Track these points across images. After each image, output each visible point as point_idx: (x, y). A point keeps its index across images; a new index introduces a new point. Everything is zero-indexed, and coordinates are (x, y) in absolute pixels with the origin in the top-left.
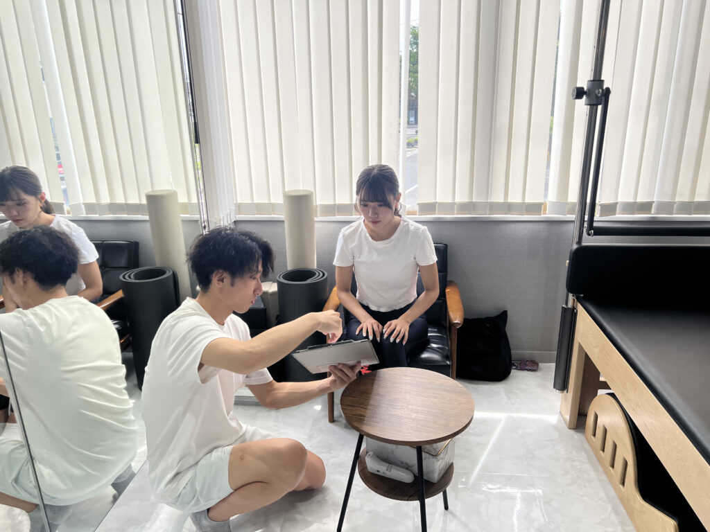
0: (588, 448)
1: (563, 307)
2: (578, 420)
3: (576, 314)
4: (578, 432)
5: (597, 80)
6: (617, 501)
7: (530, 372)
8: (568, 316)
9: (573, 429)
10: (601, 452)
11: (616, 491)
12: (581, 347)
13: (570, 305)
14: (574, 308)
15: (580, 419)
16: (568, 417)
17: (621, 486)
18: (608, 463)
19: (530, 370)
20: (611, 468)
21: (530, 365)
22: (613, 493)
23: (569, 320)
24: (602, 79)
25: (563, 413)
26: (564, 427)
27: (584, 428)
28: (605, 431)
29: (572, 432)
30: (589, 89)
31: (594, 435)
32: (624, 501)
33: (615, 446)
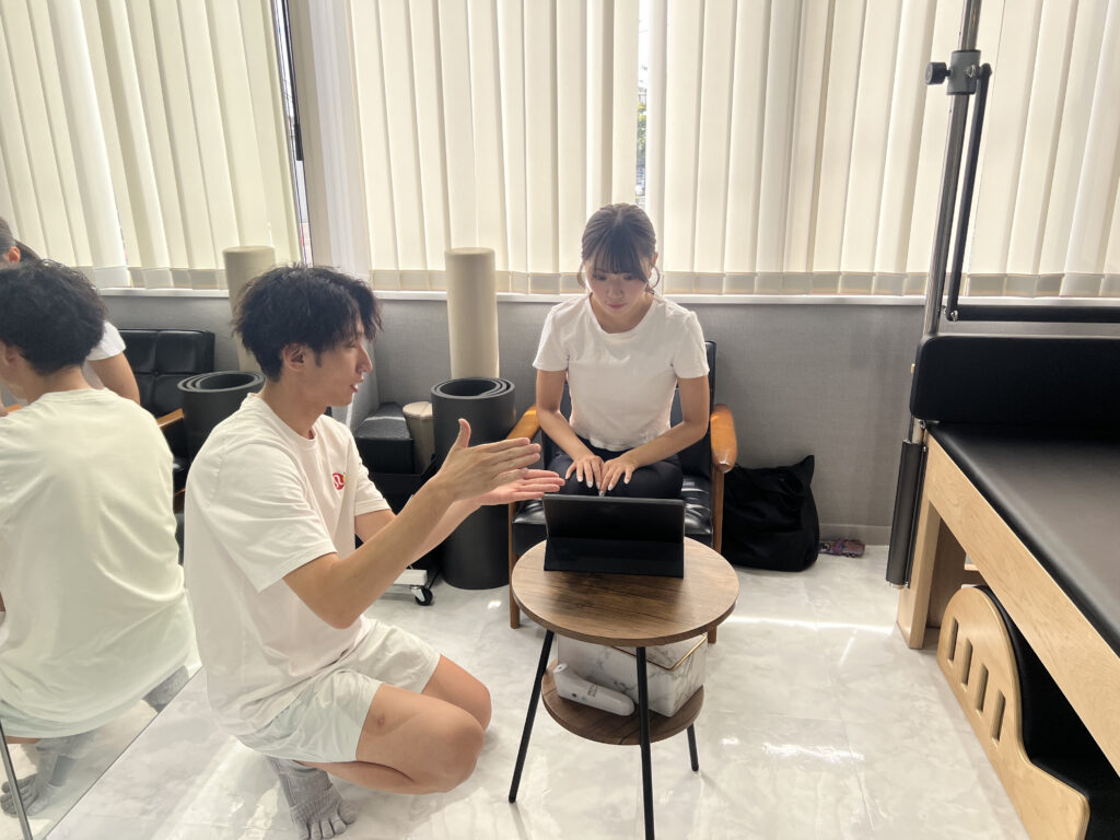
0: (942, 679)
1: (904, 443)
2: (926, 635)
3: (926, 454)
4: (924, 653)
5: (969, 51)
6: (987, 766)
7: (850, 559)
8: (913, 458)
9: (918, 649)
10: (963, 685)
11: (984, 748)
12: (932, 509)
13: (916, 439)
14: (923, 444)
15: (928, 634)
16: (909, 630)
17: (994, 741)
18: (973, 703)
19: (850, 555)
20: (978, 712)
21: (851, 547)
22: (979, 753)
23: (914, 462)
24: (977, 48)
25: (902, 622)
26: (903, 646)
27: (936, 648)
28: (970, 649)
29: (915, 654)
30: (953, 67)
31: (952, 658)
32: (998, 765)
33: (986, 674)
